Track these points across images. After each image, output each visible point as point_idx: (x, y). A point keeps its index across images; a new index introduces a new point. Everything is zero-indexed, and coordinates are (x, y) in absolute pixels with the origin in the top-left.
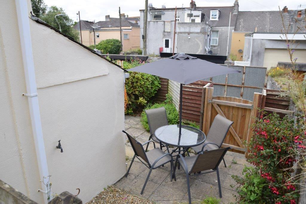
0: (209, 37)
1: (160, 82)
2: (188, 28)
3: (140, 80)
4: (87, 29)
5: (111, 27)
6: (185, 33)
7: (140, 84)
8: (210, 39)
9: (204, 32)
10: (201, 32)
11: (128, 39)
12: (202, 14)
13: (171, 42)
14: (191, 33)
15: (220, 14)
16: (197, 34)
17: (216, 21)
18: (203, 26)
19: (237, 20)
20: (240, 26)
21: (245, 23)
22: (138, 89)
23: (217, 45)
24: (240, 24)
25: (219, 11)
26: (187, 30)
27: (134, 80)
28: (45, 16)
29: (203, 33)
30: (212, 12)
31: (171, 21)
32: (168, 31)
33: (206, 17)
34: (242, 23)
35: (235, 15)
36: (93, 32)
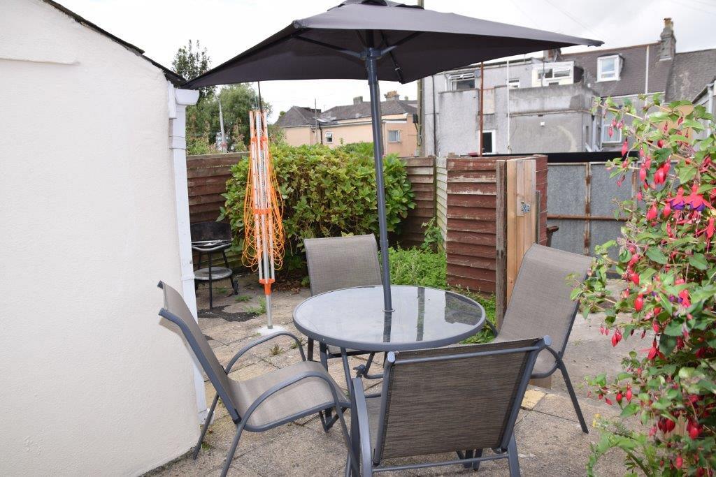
0: (595, 123)
1: (412, 195)
2: (538, 100)
3: (343, 182)
4: (305, 124)
5: (360, 118)
6: (530, 113)
7: (343, 192)
8: (599, 129)
9: (579, 108)
10: (571, 108)
11: (399, 142)
12: (576, 68)
13: (497, 138)
14: (546, 112)
15: (623, 65)
16: (562, 115)
17: (614, 82)
18: (577, 91)
19: (671, 74)
20: (682, 88)
21: (694, 81)
22: (337, 208)
23: (620, 141)
24: (680, 83)
25: (620, 57)
26: (536, 106)
27: (326, 183)
28: (214, 100)
29: (577, 111)
30: (601, 63)
31: (495, 88)
32: (489, 113)
33: (587, 75)
34: (686, 81)
35: (664, 62)
36: (319, 131)
